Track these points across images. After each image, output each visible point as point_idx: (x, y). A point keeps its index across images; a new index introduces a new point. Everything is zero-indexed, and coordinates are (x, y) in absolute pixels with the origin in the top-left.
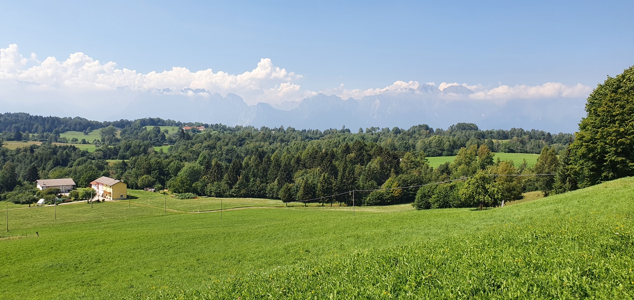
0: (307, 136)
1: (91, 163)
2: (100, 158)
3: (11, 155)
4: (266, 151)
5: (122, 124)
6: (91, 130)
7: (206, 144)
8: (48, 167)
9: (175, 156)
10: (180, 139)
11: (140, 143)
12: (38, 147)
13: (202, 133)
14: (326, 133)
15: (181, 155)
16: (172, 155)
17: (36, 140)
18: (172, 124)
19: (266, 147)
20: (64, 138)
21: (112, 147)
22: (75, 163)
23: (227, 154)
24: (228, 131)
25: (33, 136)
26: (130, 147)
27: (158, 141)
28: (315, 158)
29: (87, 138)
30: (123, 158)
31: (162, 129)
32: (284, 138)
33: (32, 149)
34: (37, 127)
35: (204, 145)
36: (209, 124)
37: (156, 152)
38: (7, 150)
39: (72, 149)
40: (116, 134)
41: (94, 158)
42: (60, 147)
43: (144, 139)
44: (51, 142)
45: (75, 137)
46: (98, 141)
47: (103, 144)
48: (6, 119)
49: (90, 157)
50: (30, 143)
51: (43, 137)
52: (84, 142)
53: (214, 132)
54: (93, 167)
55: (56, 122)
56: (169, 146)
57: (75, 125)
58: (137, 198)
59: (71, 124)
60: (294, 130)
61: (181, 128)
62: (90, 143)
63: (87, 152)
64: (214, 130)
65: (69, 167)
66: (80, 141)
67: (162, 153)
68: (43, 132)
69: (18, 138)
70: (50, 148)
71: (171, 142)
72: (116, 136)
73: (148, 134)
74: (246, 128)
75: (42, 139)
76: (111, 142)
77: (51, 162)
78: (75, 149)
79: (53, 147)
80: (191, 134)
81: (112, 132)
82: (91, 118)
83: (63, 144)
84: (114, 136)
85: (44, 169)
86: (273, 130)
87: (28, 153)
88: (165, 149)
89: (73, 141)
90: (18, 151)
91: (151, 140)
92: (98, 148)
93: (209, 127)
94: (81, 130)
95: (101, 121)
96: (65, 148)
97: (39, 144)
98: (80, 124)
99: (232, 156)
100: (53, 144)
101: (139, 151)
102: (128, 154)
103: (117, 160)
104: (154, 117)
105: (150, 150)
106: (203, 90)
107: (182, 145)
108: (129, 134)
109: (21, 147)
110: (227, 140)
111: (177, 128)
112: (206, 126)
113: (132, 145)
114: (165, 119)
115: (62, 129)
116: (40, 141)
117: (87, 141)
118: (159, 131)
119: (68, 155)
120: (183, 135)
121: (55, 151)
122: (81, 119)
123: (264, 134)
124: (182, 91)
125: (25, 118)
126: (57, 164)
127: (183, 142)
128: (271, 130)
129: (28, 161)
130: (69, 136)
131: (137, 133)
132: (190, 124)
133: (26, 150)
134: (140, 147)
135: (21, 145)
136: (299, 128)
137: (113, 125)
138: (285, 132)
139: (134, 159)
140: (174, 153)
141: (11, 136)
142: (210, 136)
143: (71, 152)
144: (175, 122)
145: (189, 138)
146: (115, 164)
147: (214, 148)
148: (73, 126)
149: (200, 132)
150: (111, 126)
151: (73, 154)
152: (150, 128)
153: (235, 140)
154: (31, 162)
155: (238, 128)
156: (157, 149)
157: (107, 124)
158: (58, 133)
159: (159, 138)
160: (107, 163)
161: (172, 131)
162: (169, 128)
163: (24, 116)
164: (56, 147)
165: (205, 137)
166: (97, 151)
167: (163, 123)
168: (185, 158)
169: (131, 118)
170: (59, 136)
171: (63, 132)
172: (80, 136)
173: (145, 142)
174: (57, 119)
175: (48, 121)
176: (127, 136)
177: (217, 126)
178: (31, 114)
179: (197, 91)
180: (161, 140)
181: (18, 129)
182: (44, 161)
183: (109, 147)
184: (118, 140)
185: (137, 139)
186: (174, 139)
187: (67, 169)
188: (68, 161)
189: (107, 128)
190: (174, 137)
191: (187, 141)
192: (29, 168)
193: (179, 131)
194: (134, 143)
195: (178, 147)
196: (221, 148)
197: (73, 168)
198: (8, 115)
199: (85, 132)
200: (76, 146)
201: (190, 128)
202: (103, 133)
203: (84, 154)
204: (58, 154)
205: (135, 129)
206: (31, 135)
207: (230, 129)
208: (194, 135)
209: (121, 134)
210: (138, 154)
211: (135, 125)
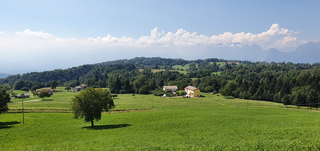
0: (300, 67)
1: (185, 79)
2: (188, 77)
3: (154, 75)
4: (274, 75)
5: (199, 62)
6: (185, 65)
7: (239, 71)
8: (167, 80)
9: (224, 77)
10: (226, 68)
11: (207, 70)
12: (164, 72)
13: (238, 65)
14: (314, 65)
15: (226, 77)
16: (222, 76)
17: (163, 69)
18: (223, 61)
19: (274, 73)
20: (174, 68)
21: (194, 72)
22: (178, 79)
23: (251, 77)
24: (252, 65)
25: (162, 67)
26: (202, 72)
27: (215, 70)
28: (306, 80)
29: (183, 68)
30: (199, 77)
31: (218, 63)
32: (285, 68)
33: (162, 73)
34: (164, 63)
35: (239, 72)
36: (242, 61)
37: (214, 75)
38: (153, 73)
39: (177, 73)
40: (196, 66)
41: (186, 77)
42: (172, 72)
43: (208, 68)
44: (169, 70)
45: (178, 67)
46: (188, 69)
47: (190, 71)
48: (152, 60)
49: (184, 76)
50: (161, 70)
51: (166, 67)
52: (182, 70)
53: (244, 65)
54: (186, 81)
55: (171, 61)
56: (221, 72)
57: (178, 62)
58: (205, 97)
59: (177, 62)
60: (292, 64)
61: (227, 63)
62: (184, 70)
63: (183, 74)
64: (244, 64)
65: (176, 81)
66: (180, 69)
67: (217, 75)
68: (166, 65)
69: (157, 68)
70: (168, 72)
71: (222, 70)
72: (196, 67)
73: (211, 66)
74: (262, 62)
75: (165, 68)
76: (193, 70)
77: (168, 78)
78: (178, 73)
79: (169, 72)
80: (232, 66)
81: (194, 65)
82: (185, 59)
83: (173, 71)
84: (195, 67)
85: (166, 81)
86: (279, 64)
87: (160, 74)
88: (219, 73)
89: (177, 69)
90: (157, 73)
91: (212, 69)
92: (188, 73)
93: (242, 62)
94: (181, 65)
95: (189, 60)
96: (174, 72)
97: (164, 70)
98: (180, 61)
99: (254, 78)
100: (170, 70)
101: (206, 74)
102: (201, 75)
103: (196, 78)
104: (214, 58)
105: (211, 74)
106: (239, 43)
107: (227, 71)
108: (201, 66)
109: (158, 72)
110: (251, 69)
111: (225, 63)
112: (240, 62)
113: (203, 71)
114: (219, 58)
115: (173, 64)
116: (165, 69)
117: (183, 69)
118: (216, 65)
119: (175, 76)
120: (228, 67)
121: (170, 73)
122: (181, 59)
123: (273, 66)
124: (228, 44)
125: (159, 59)
126: (170, 79)
127: (228, 70)
128: (277, 64)
129: (160, 78)
130: (176, 67)
131: (206, 65)
132: (232, 61)
133: (159, 73)
134: (207, 72)
135: (157, 71)
136: (295, 62)
137: (195, 62)
138: (286, 65)
139: (204, 78)
140: (223, 76)
141: (154, 67)
142: (242, 67)
143: (176, 74)
144: (224, 60)
145: (231, 68)
146: (195, 80)
147: (244, 73)
148: (177, 63)
149: (237, 65)
150: (194, 62)
151: (177, 75)
152: (211, 63)
153: (256, 69)
154: (161, 78)
155: (258, 63)
156: (215, 73)
157: (192, 62)
158: (171, 66)
159: (216, 68)
160: (192, 79)
161: (222, 65)
162: (221, 63)
163: (159, 58)
164: (171, 72)
165: (239, 68)
166: (187, 74)
167: (218, 61)
168: (228, 78)
169: (203, 59)
170: (172, 67)
171: (173, 65)
172: (180, 67)
173: (209, 70)
174: (171, 60)
175: (168, 61)
176: (201, 67)
177: (246, 62)
178: (161, 58)
179: (236, 44)
180: (217, 69)
181: (156, 64)
182: (166, 78)
183: (193, 72)
184: (197, 69)
185: (205, 68)
186: (223, 68)
187: (175, 82)
188: (175, 78)
189: (192, 63)
190: (223, 67)
191: (230, 70)
192: (160, 81)
193: (226, 65)
194: (204, 70)
195: (225, 72)
196: (248, 74)
197: (177, 81)
198: (153, 58)
199: (182, 65)
200: (179, 71)
201: (231, 63)
202: (190, 65)
203: (182, 75)
204: (171, 75)
205: (204, 64)
206: (161, 66)
207: (253, 63)
208: (233, 67)
209: (198, 66)
210: (206, 76)
211: (205, 62)
